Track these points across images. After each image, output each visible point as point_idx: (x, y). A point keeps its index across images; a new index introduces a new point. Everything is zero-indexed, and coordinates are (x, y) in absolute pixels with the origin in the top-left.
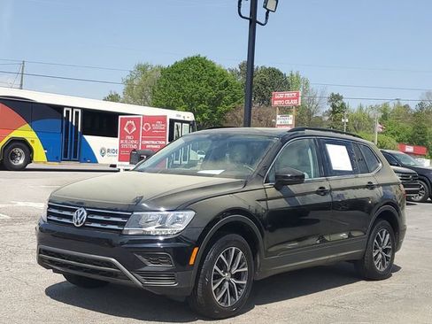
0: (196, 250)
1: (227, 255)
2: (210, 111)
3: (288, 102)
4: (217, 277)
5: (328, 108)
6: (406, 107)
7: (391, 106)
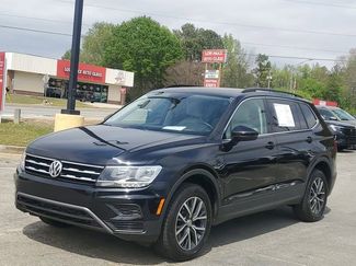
0: (163, 201)
1: (190, 204)
2: (153, 65)
3: (215, 59)
4: (181, 223)
5: (256, 66)
6: (324, 68)
7: (311, 67)
